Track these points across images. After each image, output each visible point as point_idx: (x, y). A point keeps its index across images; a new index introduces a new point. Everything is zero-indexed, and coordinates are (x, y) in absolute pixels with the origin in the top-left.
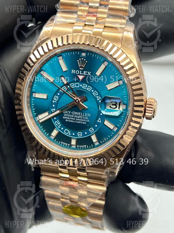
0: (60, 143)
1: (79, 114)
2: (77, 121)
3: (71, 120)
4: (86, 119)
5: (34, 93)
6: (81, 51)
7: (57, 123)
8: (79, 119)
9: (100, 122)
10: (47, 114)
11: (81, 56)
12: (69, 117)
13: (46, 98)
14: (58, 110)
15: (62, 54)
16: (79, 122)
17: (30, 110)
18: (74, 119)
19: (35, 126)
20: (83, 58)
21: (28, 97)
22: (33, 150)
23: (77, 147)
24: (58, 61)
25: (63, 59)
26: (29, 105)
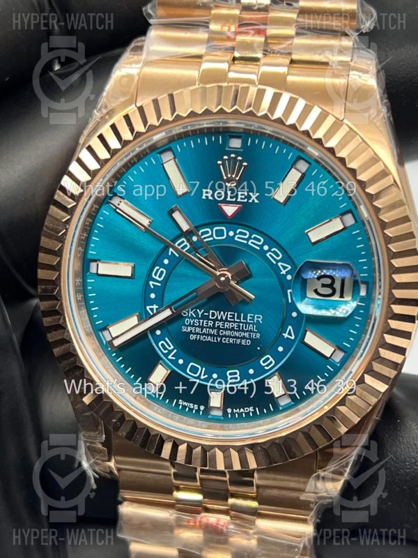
0: (177, 404)
1: (229, 316)
2: (222, 337)
3: (204, 334)
4: (251, 331)
5: (95, 261)
6: (229, 133)
7: (165, 347)
8: (230, 330)
9: (293, 338)
10: (134, 320)
11: (227, 149)
12: (199, 326)
13: (130, 275)
14: (166, 308)
15: (172, 145)
16: (231, 341)
17: (84, 311)
18: (215, 331)
19: (100, 358)
20: (233, 153)
21: (76, 275)
22: (97, 428)
23: (225, 413)
24: (163, 164)
25: (175, 158)
26: (80, 297)
